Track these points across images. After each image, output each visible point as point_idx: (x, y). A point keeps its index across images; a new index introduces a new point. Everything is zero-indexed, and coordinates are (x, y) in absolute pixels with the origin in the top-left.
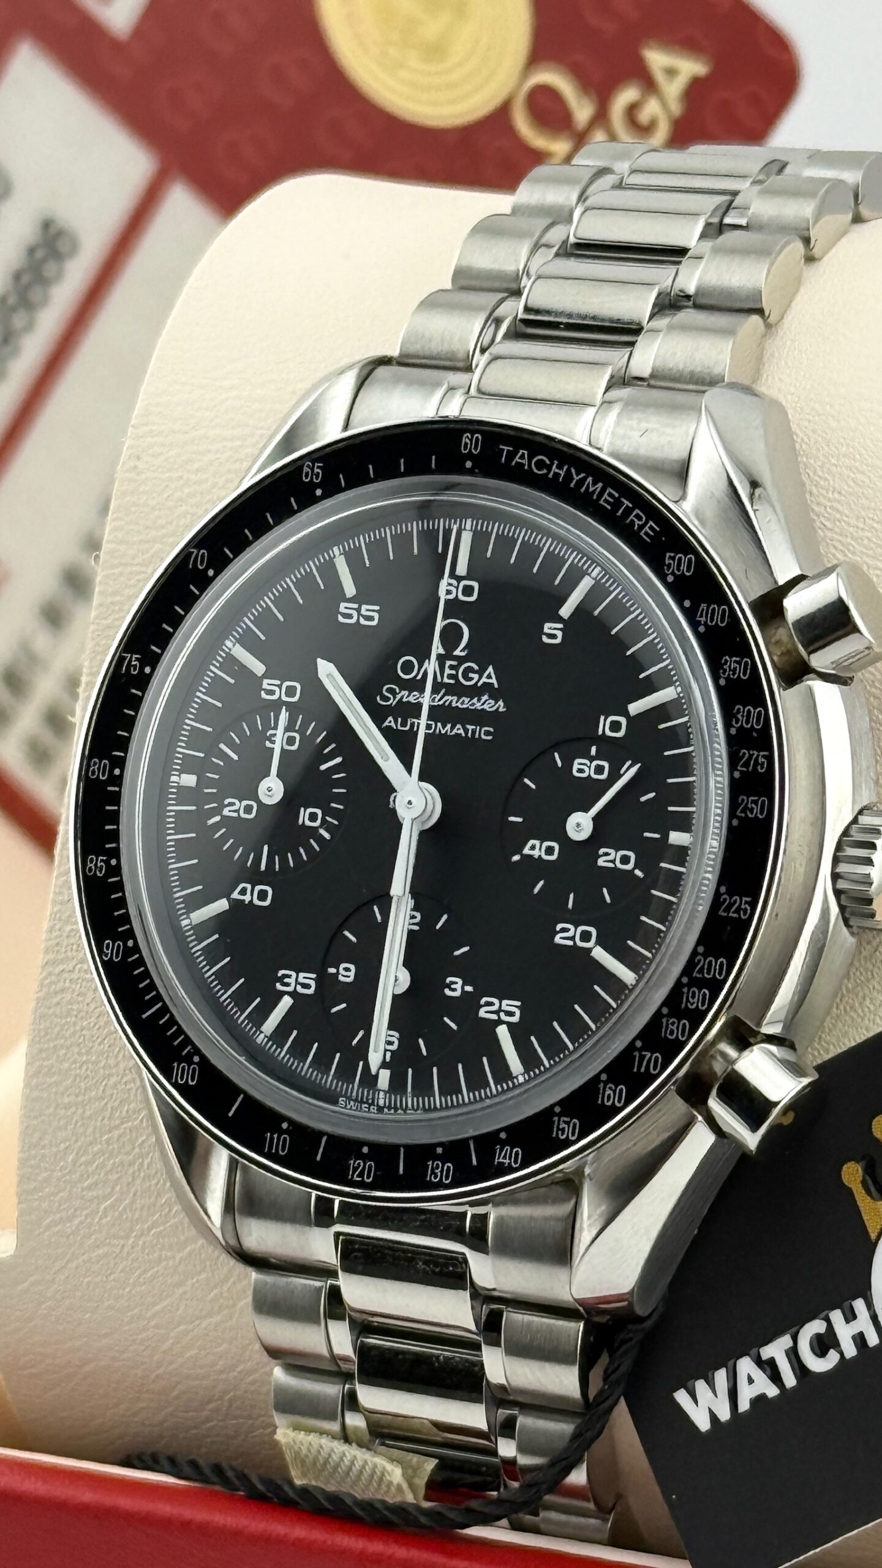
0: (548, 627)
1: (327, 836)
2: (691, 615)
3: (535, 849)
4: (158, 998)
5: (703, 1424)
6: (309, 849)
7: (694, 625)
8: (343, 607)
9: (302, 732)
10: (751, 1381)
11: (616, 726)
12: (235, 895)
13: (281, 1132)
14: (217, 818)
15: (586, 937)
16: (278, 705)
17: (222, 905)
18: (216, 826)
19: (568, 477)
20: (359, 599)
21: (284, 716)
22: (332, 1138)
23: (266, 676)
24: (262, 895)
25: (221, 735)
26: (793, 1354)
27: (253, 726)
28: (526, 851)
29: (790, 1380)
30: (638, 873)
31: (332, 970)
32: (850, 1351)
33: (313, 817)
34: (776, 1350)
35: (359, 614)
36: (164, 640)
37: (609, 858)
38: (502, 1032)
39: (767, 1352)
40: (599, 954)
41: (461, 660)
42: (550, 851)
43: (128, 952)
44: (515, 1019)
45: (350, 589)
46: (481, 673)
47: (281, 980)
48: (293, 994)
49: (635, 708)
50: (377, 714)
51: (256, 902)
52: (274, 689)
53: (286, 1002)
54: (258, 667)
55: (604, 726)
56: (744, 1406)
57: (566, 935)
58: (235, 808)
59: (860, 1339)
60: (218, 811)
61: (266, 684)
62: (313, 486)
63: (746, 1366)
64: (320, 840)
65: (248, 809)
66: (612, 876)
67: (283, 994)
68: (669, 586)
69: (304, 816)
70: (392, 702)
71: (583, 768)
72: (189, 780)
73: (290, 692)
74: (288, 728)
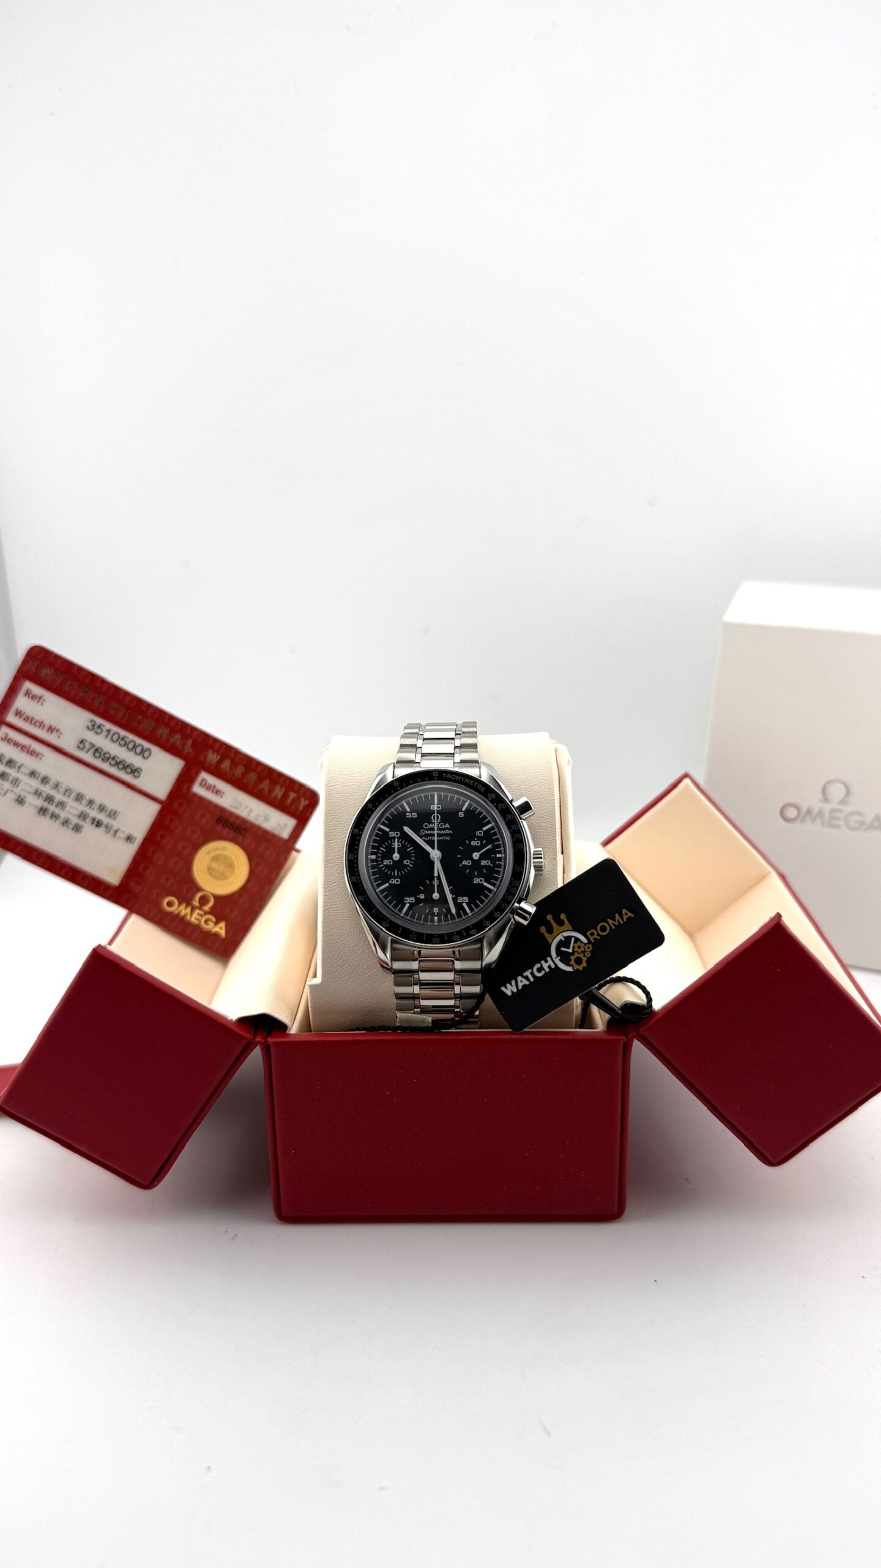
0: (460, 813)
1: (412, 866)
2: (496, 807)
3: (465, 863)
4: (375, 907)
5: (509, 993)
6: (408, 870)
7: (497, 809)
8: (407, 814)
9: (401, 842)
10: (521, 981)
11: (480, 833)
12: (390, 882)
13: (413, 935)
14: (382, 865)
15: (481, 881)
16: (394, 838)
17: (387, 885)
18: (382, 867)
19: (461, 779)
20: (411, 812)
21: (396, 840)
22: (426, 934)
23: (390, 831)
24: (397, 881)
25: (380, 845)
26: (532, 974)
27: (388, 843)
28: (463, 863)
29: (532, 979)
30: (491, 865)
31: (418, 896)
32: (547, 970)
33: (407, 862)
34: (528, 973)
35: (412, 815)
36: (364, 826)
37: (484, 863)
38: (464, 904)
39: (525, 974)
40: (486, 884)
41: (439, 823)
42: (469, 863)
43: (365, 898)
44: (467, 901)
45: (408, 810)
46: (445, 825)
47: (406, 900)
48: (409, 903)
49: (484, 829)
50: (421, 837)
51: (396, 883)
52: (392, 834)
53: (408, 905)
54: (388, 830)
55: (478, 833)
56: (520, 988)
57: (476, 881)
58: (386, 862)
59: (549, 967)
60: (382, 863)
61: (390, 833)
62: (397, 787)
63: (519, 978)
64: (410, 867)
65: (390, 862)
66: (485, 867)
67: (406, 903)
68: (490, 801)
69: (405, 862)
70: (424, 834)
71: (474, 843)
72: (374, 857)
73: (397, 834)
74: (398, 842)
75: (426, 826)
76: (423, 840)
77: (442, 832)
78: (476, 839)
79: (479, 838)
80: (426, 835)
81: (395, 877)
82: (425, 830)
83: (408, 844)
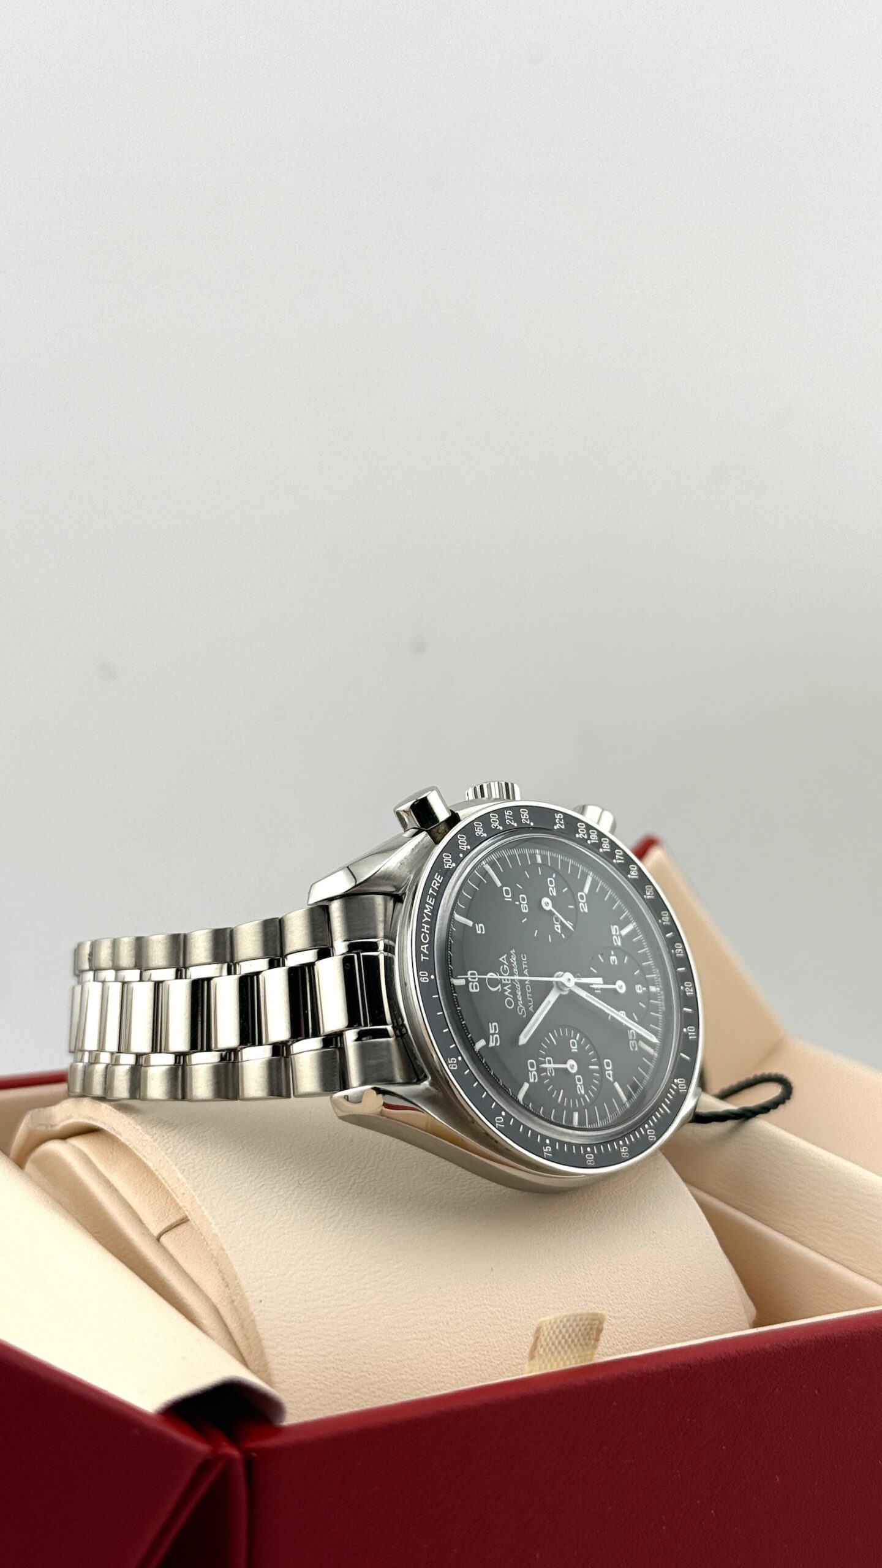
0: (479, 932)
1: (578, 1035)
2: (465, 854)
6: (585, 1046)
7: (469, 851)
8: (492, 1044)
9: (544, 1057)
11: (507, 892)
12: (611, 1079)
13: (687, 1032)
14: (586, 1096)
16: (538, 1070)
17: (616, 1085)
18: (589, 1096)
19: (427, 922)
23: (528, 1081)
24: (608, 1065)
25: (555, 1103)
27: (548, 1085)
30: (554, 876)
33: (574, 1044)
35: (495, 1034)
37: (552, 891)
38: (624, 932)
40: (587, 889)
41: (501, 975)
44: (618, 927)
46: (503, 964)
49: (499, 884)
50: (530, 1016)
51: (611, 1067)
52: (533, 1075)
54: (526, 1086)
55: (508, 898)
57: (584, 907)
58: (580, 1088)
61: (532, 1080)
64: (581, 1039)
65: (579, 1080)
66: (558, 888)
67: (639, 1048)
70: (524, 1009)
71: (524, 908)
72: (575, 1115)
73: (532, 1065)
74: (545, 1063)
75: (510, 1003)
76: (536, 1009)
77: (515, 970)
78: (517, 903)
79: (515, 897)
80: (526, 1003)
81: (602, 1071)
82: (516, 1005)
83: (546, 1043)
